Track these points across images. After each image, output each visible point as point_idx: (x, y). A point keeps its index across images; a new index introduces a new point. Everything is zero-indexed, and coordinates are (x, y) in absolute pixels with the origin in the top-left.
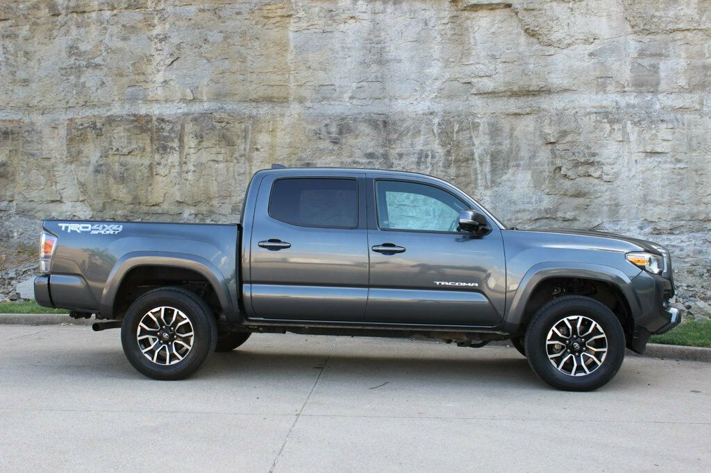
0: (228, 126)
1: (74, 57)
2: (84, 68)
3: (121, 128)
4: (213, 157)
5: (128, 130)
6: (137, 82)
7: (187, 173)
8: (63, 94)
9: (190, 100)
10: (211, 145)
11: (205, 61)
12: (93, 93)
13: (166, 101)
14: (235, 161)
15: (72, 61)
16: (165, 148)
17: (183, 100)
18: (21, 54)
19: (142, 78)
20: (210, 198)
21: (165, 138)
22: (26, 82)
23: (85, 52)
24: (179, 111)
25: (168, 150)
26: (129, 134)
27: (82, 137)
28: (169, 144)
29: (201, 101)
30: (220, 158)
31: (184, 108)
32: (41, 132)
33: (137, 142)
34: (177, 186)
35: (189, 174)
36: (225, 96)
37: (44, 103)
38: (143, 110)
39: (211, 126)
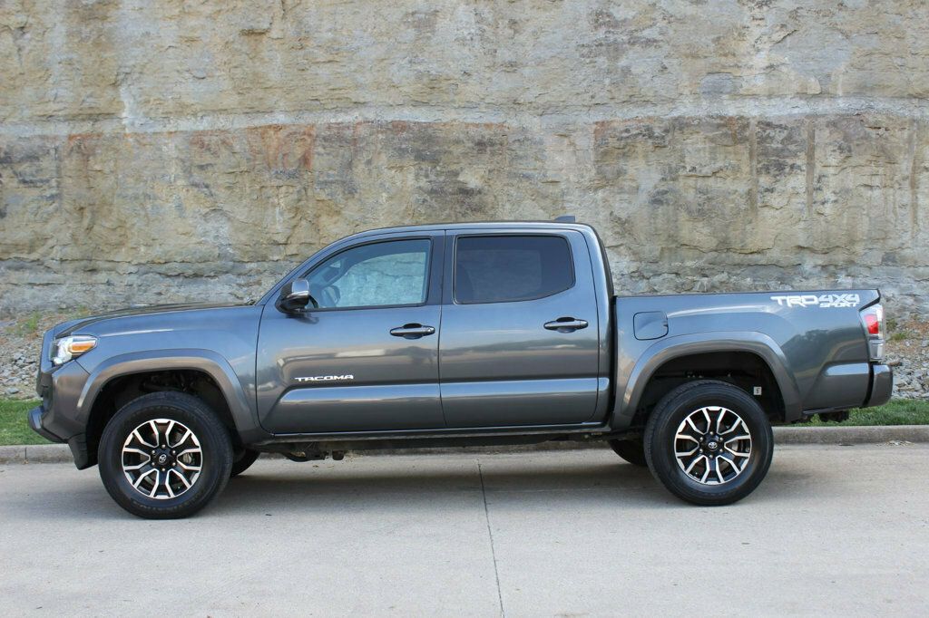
0: (887, 134)
1: (603, 30)
2: (627, 46)
3: (701, 136)
4: (866, 180)
5: (712, 140)
6: (724, 67)
7: (823, 203)
8: (585, 84)
9: (814, 96)
10: (863, 162)
11: (840, 37)
12: (645, 83)
13: (770, 96)
14: (897, 186)
15: (601, 34)
16: (780, 167)
17: (802, 95)
18: (503, 23)
19: (731, 61)
20: (852, 242)
21: (778, 152)
22: (512, 66)
23: (625, 20)
24: (796, 111)
25: (787, 170)
26: (714, 145)
27: (626, 150)
28: (788, 160)
29: (833, 97)
30: (876, 181)
31: (802, 108)
32: (541, 142)
33: (726, 157)
34: (802, 225)
35: (826, 205)
36: (872, 89)
37: (547, 98)
38: (731, 110)
39: (862, 134)
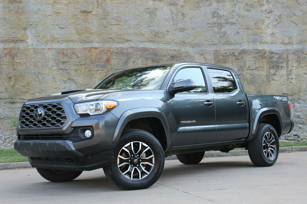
1: (216, 18)
2: (225, 24)
3: (251, 56)
4: (305, 72)
5: (255, 57)
6: (258, 33)
7: (292, 79)
8: (210, 37)
9: (287, 44)
10: (304, 66)
11: (294, 25)
12: (232, 37)
13: (272, 43)
15: (215, 20)
16: (278, 67)
17: (282, 43)
18: (180, 14)
19: (260, 31)
20: (300, 92)
21: (277, 62)
22: (182, 30)
23: (223, 16)
24: (281, 48)
25: (280, 68)
26: (255, 59)
27: (225, 60)
28: (280, 65)
29: (292, 44)
31: (283, 48)
32: (194, 57)
33: (259, 63)
34: (285, 86)
35: (293, 80)
36: (304, 42)
37: (196, 41)
38: (260, 47)
39: (303, 57)
